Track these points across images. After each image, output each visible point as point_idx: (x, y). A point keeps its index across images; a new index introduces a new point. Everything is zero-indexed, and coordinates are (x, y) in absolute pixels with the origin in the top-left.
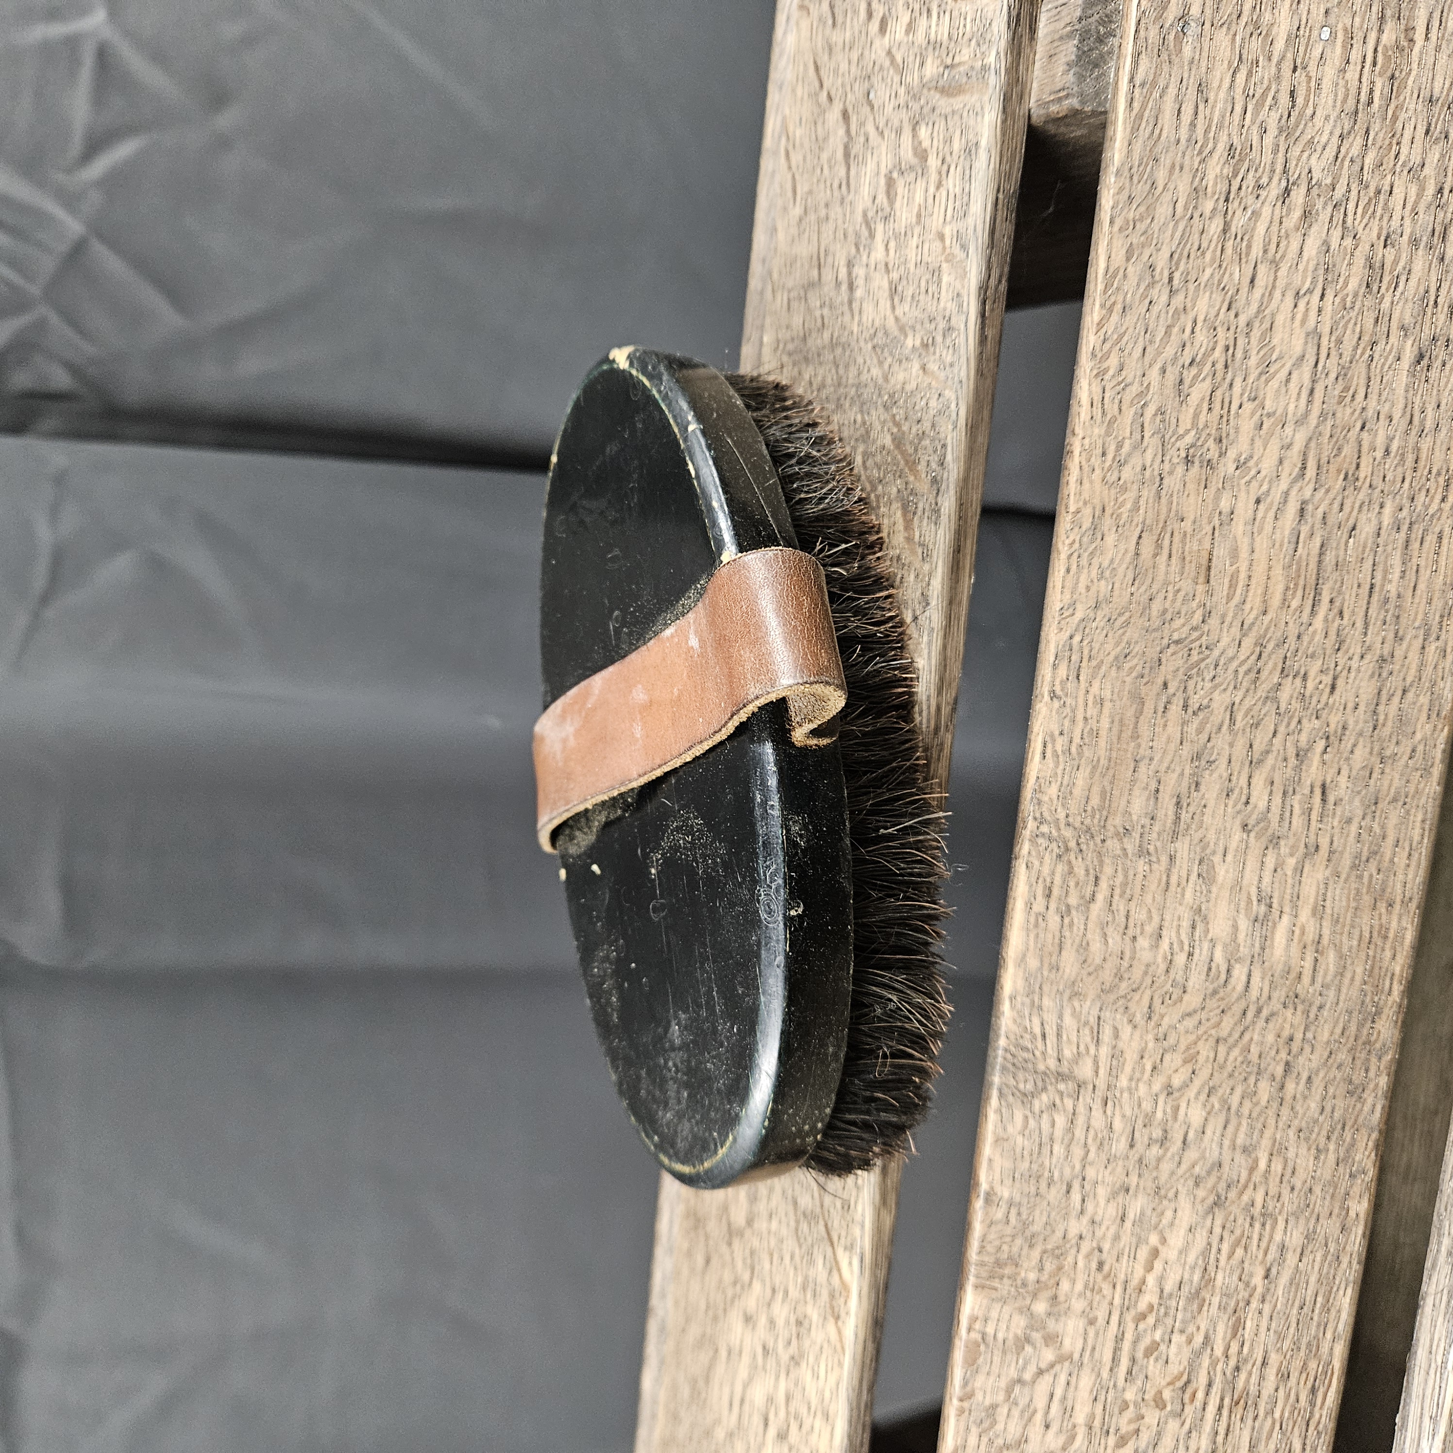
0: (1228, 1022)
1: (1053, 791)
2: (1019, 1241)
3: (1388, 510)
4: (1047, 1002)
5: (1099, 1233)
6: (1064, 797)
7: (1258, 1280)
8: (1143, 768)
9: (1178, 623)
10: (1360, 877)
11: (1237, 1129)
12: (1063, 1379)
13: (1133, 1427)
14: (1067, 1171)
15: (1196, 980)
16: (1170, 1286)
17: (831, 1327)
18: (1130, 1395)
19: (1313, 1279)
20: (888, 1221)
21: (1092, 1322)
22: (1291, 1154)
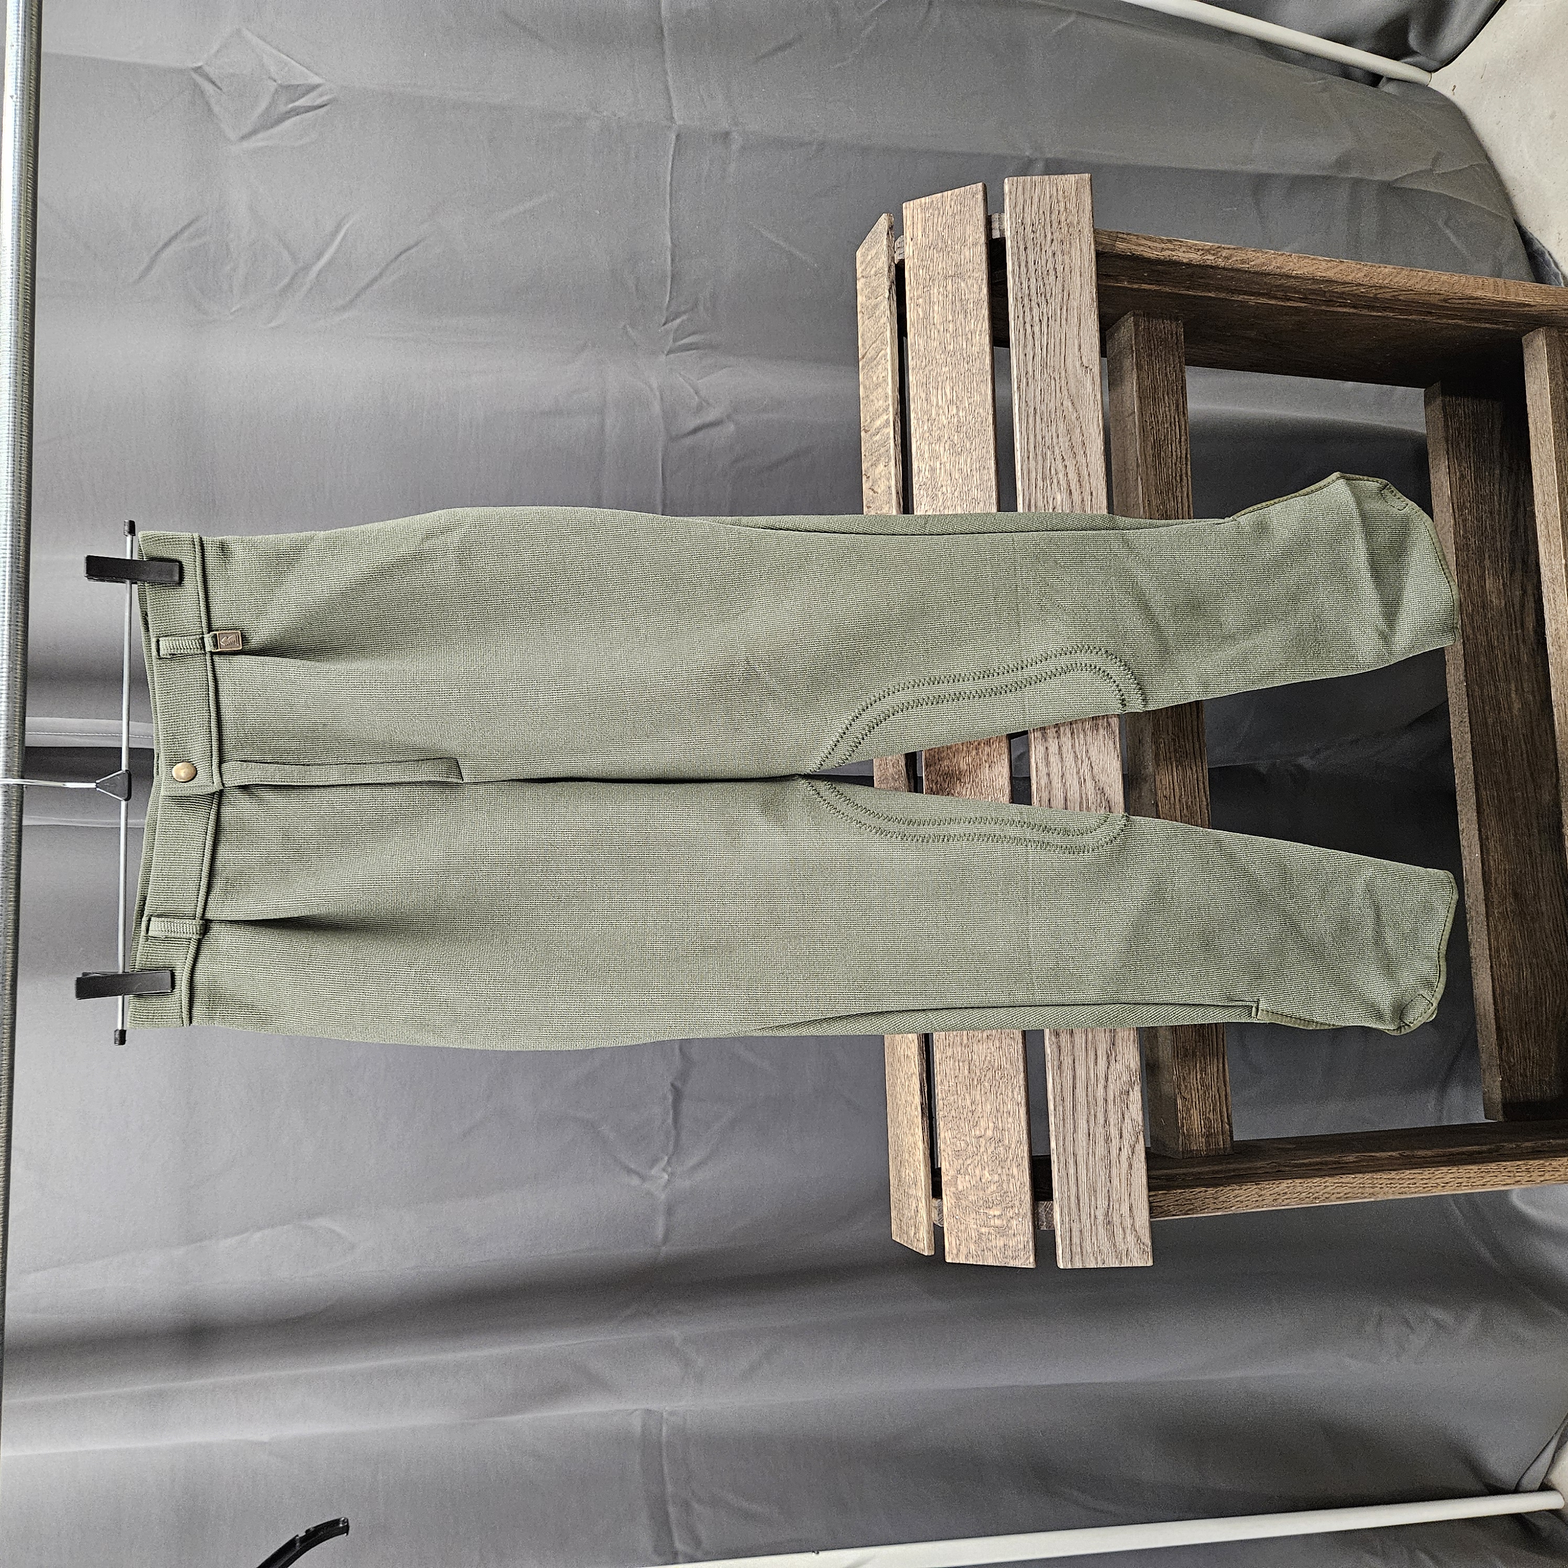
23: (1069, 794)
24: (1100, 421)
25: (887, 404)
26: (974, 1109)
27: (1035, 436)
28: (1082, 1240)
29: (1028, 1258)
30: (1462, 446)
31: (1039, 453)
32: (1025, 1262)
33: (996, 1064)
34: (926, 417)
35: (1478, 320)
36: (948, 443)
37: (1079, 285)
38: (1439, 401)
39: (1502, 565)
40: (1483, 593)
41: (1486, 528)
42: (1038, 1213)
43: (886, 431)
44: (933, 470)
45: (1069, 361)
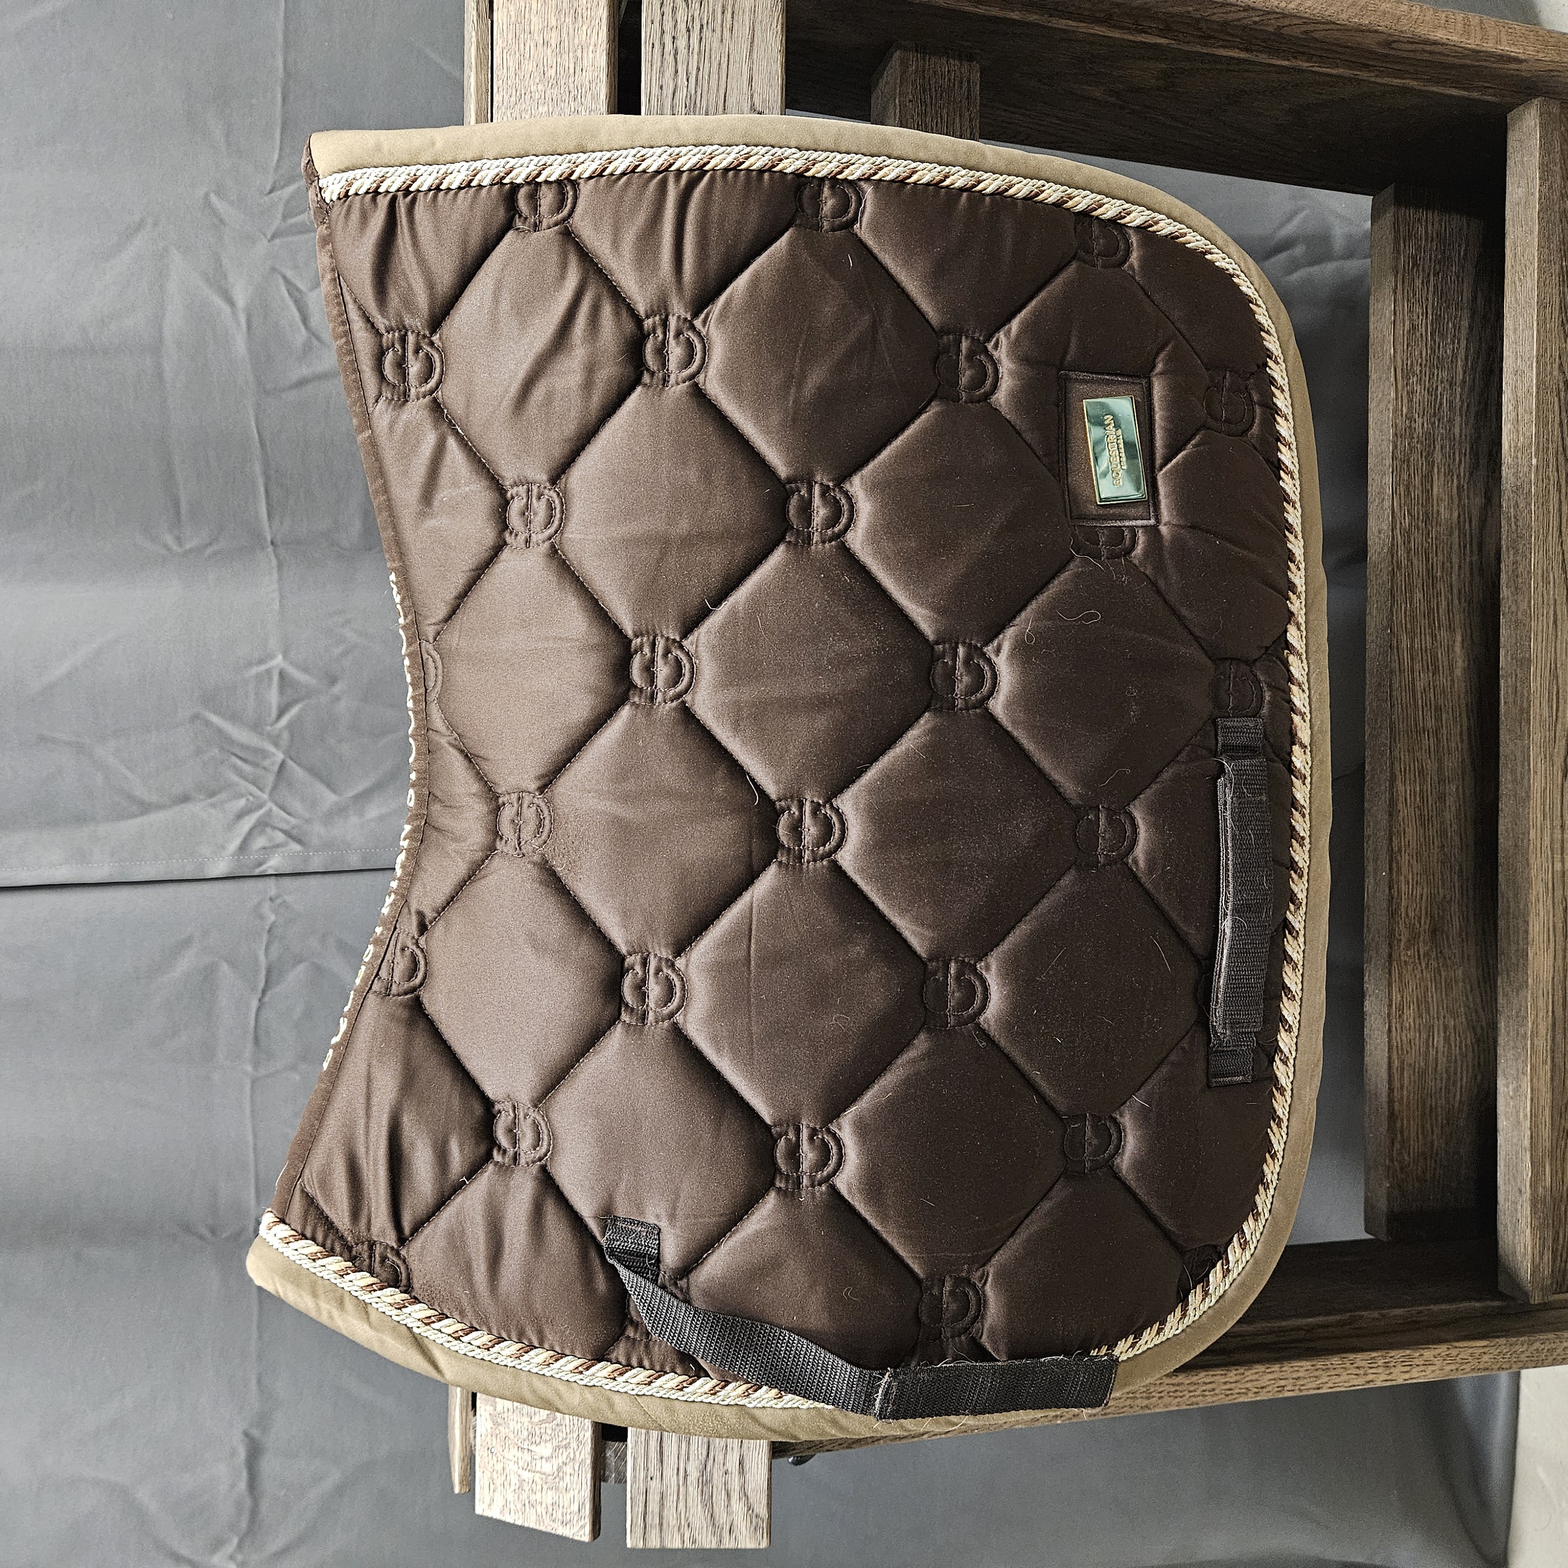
28: (662, 1505)
29: (583, 1527)
30: (1418, 283)
32: (578, 1531)
35: (1438, 82)
38: (1389, 216)
39: (1460, 460)
40: (1428, 499)
41: (1441, 404)
42: (605, 1458)
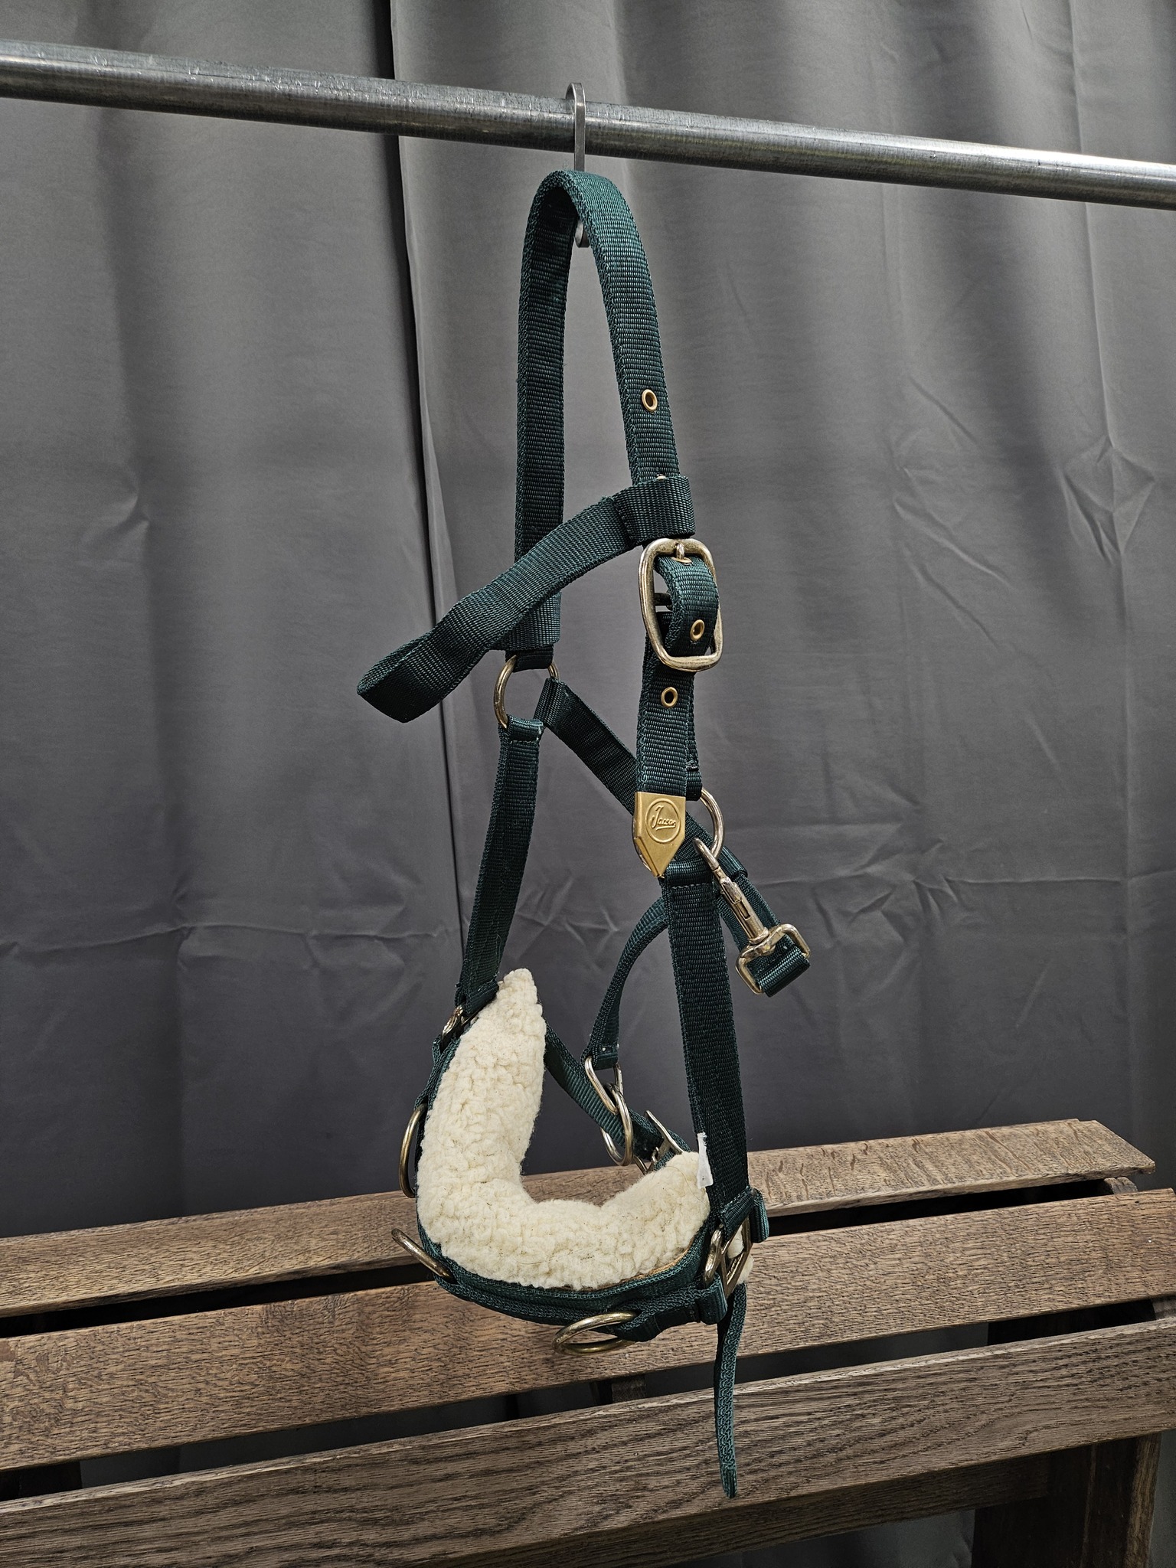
0: (358, 1361)
1: (417, 1291)
2: (280, 1317)
3: (508, 1364)
4: (356, 1305)
5: (287, 1341)
6: (416, 1295)
7: (279, 1396)
8: (429, 1315)
9: (469, 1313)
10: (407, 1388)
11: (326, 1374)
12: (237, 1343)
13: (224, 1371)
14: (305, 1326)
15: (370, 1348)
16: (274, 1368)
17: (231, 1271)
18: (234, 1366)
19: (281, 1413)
20: (271, 1280)
21: (257, 1347)
22: (321, 1394)
23: (514, 1475)
24: (966, 1463)
25: (954, 1179)
26: (104, 1377)
27: (945, 1383)
31: (927, 1389)
33: (162, 1406)
34: (950, 1236)
36: (924, 1267)
37: (1115, 1418)
43: (924, 1179)
44: (892, 1249)
45: (1032, 1416)
